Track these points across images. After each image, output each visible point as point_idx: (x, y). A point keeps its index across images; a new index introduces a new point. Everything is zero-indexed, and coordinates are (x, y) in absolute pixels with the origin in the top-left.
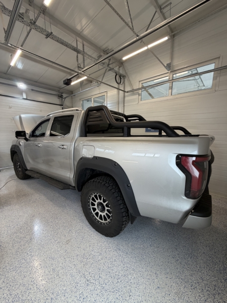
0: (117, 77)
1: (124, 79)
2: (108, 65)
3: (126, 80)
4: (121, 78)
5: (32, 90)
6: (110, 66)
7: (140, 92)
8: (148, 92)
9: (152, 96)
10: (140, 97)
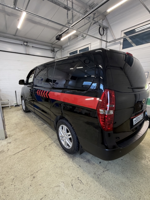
0: (101, 29)
1: (107, 30)
2: (94, 19)
4: (104, 30)
6: (95, 19)
7: (122, 41)
8: (130, 41)
9: (133, 44)
10: (122, 46)
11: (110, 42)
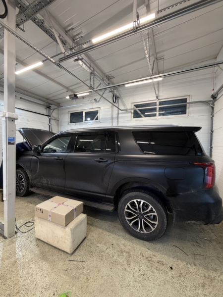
0: (114, 97)
4: (116, 99)
7: (133, 111)
8: (139, 112)
9: (142, 116)
10: (133, 115)
11: (122, 110)
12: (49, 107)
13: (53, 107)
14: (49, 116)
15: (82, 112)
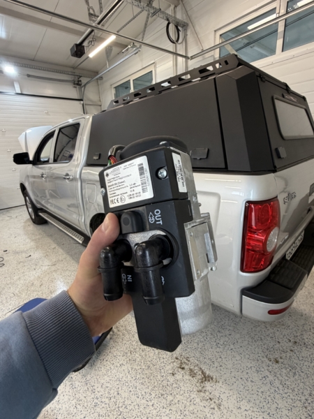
1: (185, 30)
3: (189, 33)
4: (178, 30)
5: (29, 76)
7: (217, 53)
11: (192, 58)
12: (77, 83)
13: (84, 80)
14: (82, 100)
15: (129, 81)
